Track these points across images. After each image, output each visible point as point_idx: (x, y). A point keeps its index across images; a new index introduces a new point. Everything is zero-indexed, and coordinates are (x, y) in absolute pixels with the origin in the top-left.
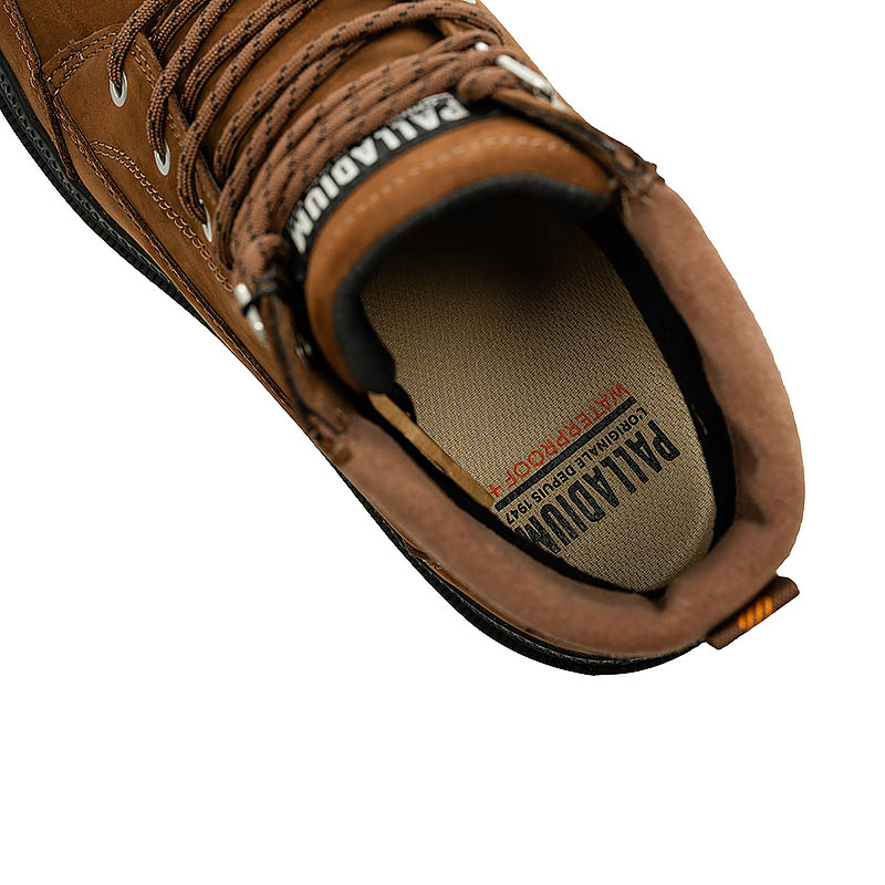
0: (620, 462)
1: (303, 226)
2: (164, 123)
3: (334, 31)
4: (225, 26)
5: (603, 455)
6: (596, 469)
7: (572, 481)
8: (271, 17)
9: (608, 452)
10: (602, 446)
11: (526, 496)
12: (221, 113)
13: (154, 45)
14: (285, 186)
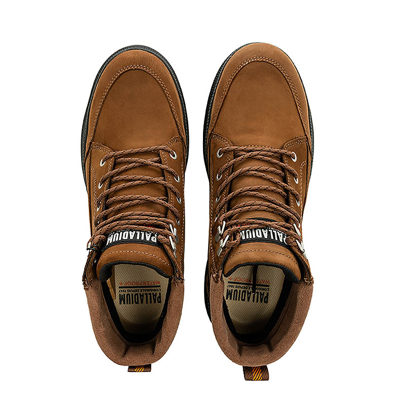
0: (149, 296)
1: (110, 240)
2: (105, 180)
3: (147, 197)
4: (130, 172)
5: (146, 292)
6: (143, 294)
7: (137, 293)
8: (139, 180)
9: (148, 293)
10: (148, 290)
11: (126, 289)
12: (116, 192)
13: (115, 161)
14: (114, 227)
